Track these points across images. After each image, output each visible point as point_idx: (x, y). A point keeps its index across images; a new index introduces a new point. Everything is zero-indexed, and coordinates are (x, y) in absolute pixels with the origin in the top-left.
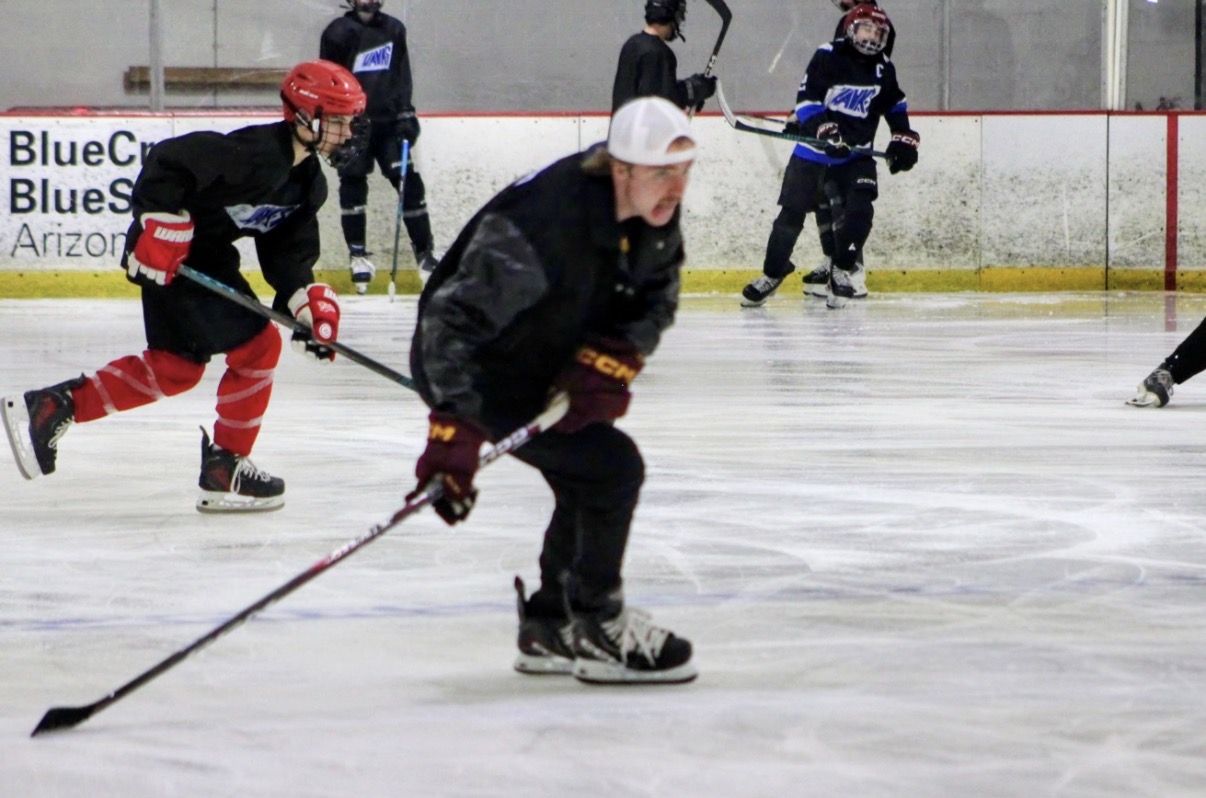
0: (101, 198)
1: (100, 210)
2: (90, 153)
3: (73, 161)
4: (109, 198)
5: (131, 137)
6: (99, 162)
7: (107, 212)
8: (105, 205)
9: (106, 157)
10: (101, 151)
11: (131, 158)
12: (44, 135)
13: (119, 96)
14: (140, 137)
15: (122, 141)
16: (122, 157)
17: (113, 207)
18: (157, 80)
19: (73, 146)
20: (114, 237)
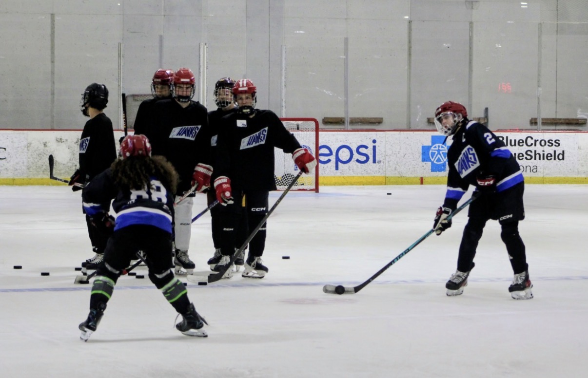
0: (523, 156)
1: (522, 159)
2: (520, 143)
3: (515, 145)
4: (525, 156)
5: (532, 138)
6: (523, 145)
7: (524, 159)
8: (524, 158)
9: (524, 144)
10: (523, 142)
11: (532, 144)
12: (507, 137)
13: (529, 126)
14: (534, 138)
15: (529, 139)
16: (529, 144)
17: (526, 158)
18: (539, 122)
19: (515, 141)
20: (526, 167)
